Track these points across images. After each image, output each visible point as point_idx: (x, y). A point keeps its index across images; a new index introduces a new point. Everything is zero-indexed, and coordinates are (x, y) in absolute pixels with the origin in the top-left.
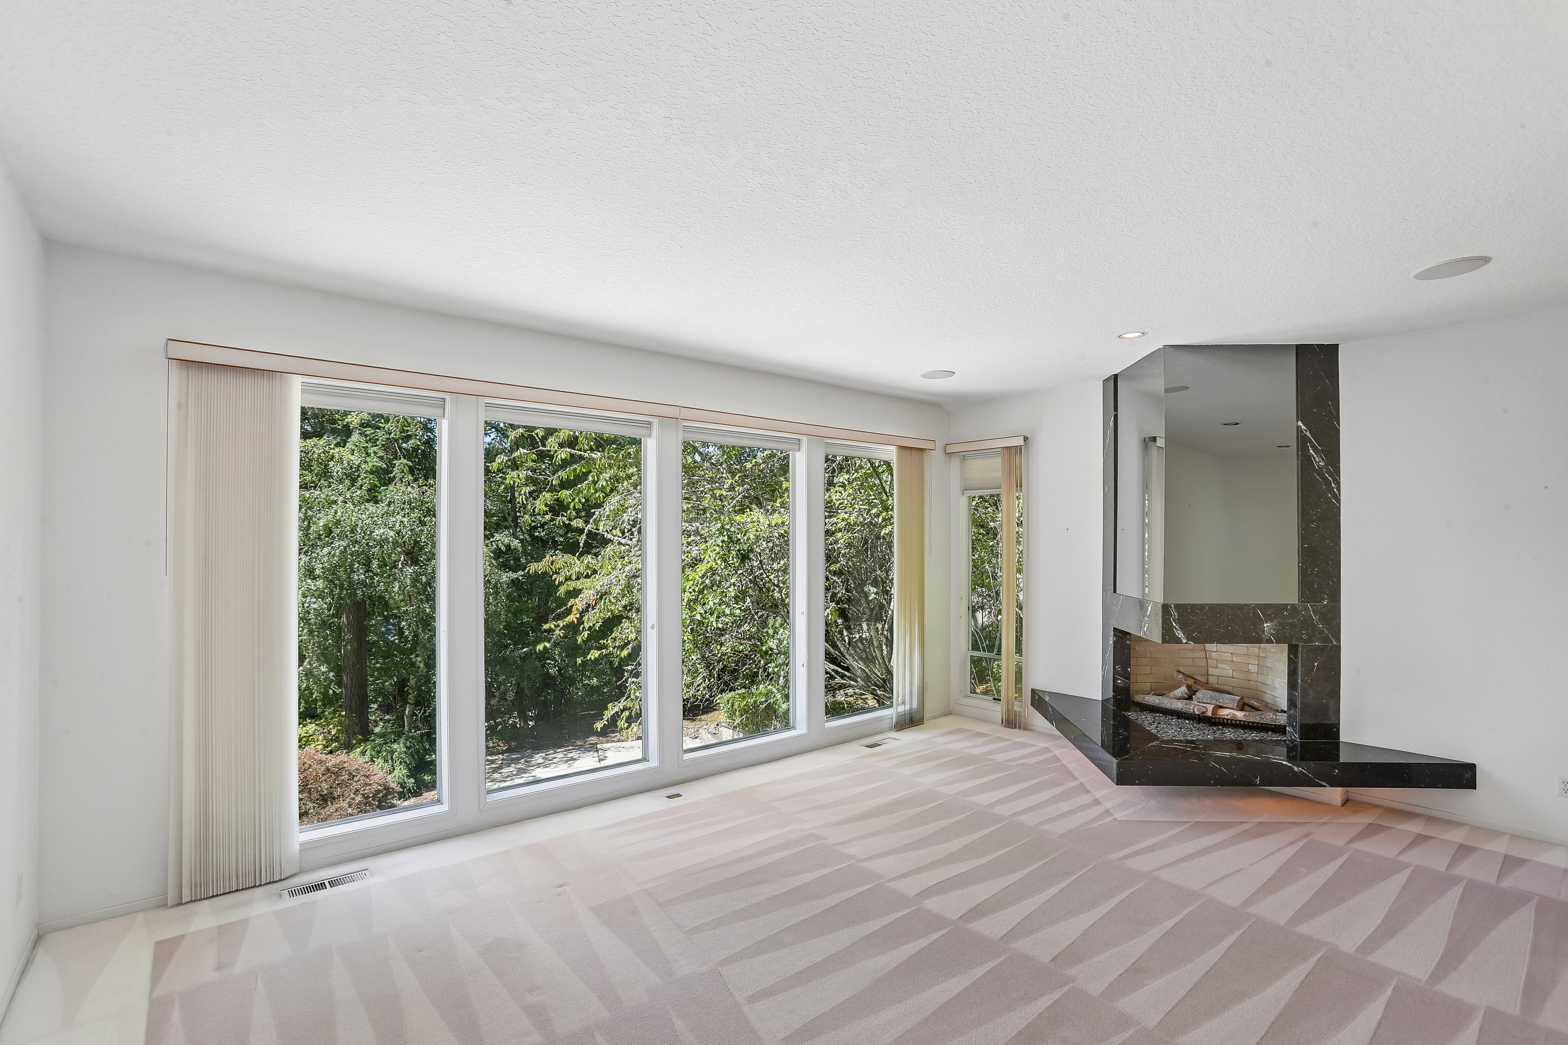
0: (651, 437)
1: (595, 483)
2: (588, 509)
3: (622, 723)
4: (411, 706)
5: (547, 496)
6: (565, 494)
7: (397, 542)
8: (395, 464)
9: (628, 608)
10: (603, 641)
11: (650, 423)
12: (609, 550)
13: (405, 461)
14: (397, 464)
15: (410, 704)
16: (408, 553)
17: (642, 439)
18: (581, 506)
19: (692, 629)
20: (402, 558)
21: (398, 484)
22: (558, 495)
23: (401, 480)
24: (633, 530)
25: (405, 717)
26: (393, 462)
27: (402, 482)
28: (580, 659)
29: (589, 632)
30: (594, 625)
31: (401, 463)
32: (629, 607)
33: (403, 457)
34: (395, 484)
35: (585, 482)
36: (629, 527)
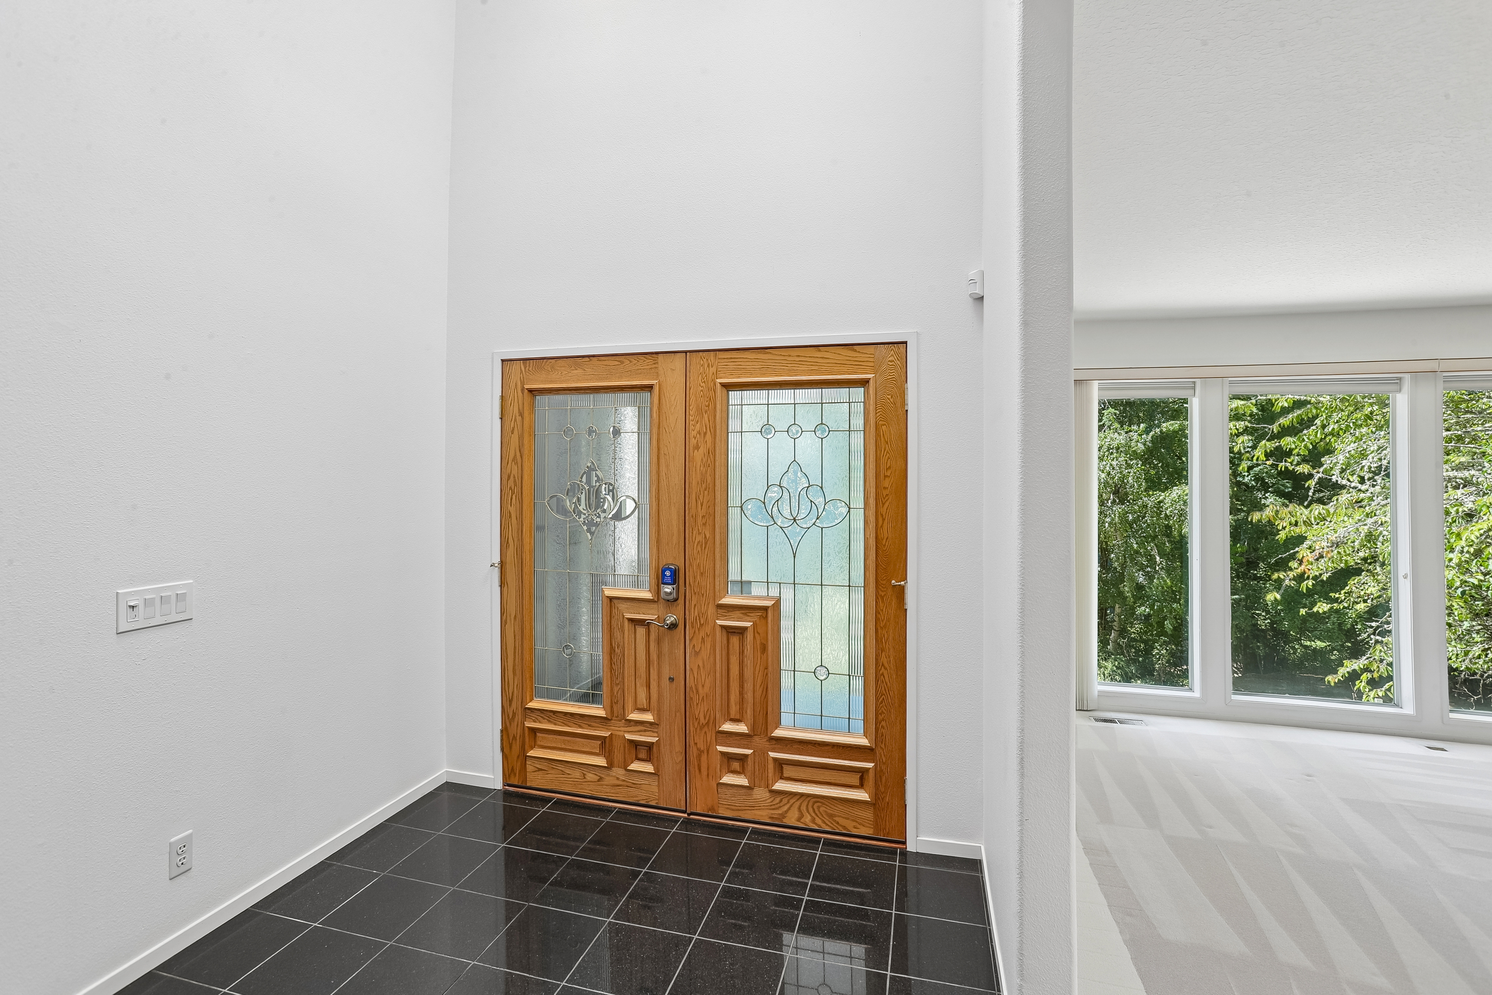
0: (1402, 392)
1: (1324, 427)
2: (1315, 456)
3: (1361, 684)
4: (1115, 632)
5: (1266, 445)
6: (1288, 442)
7: (1108, 483)
8: (1103, 414)
9: (1369, 561)
10: (1334, 594)
11: (1400, 379)
12: (1344, 497)
13: (1113, 410)
14: (1105, 414)
15: (1115, 630)
16: (1116, 493)
17: (1391, 395)
18: (1307, 452)
19: (1463, 593)
20: (1112, 497)
21: (1106, 431)
22: (1279, 442)
23: (1109, 427)
24: (1375, 478)
25: (1110, 641)
26: (1103, 412)
27: (1110, 428)
28: (1304, 611)
29: (1314, 582)
30: (1321, 575)
31: (1110, 412)
32: (1373, 559)
33: (1111, 407)
34: (1105, 431)
35: (1312, 428)
36: (1371, 475)
